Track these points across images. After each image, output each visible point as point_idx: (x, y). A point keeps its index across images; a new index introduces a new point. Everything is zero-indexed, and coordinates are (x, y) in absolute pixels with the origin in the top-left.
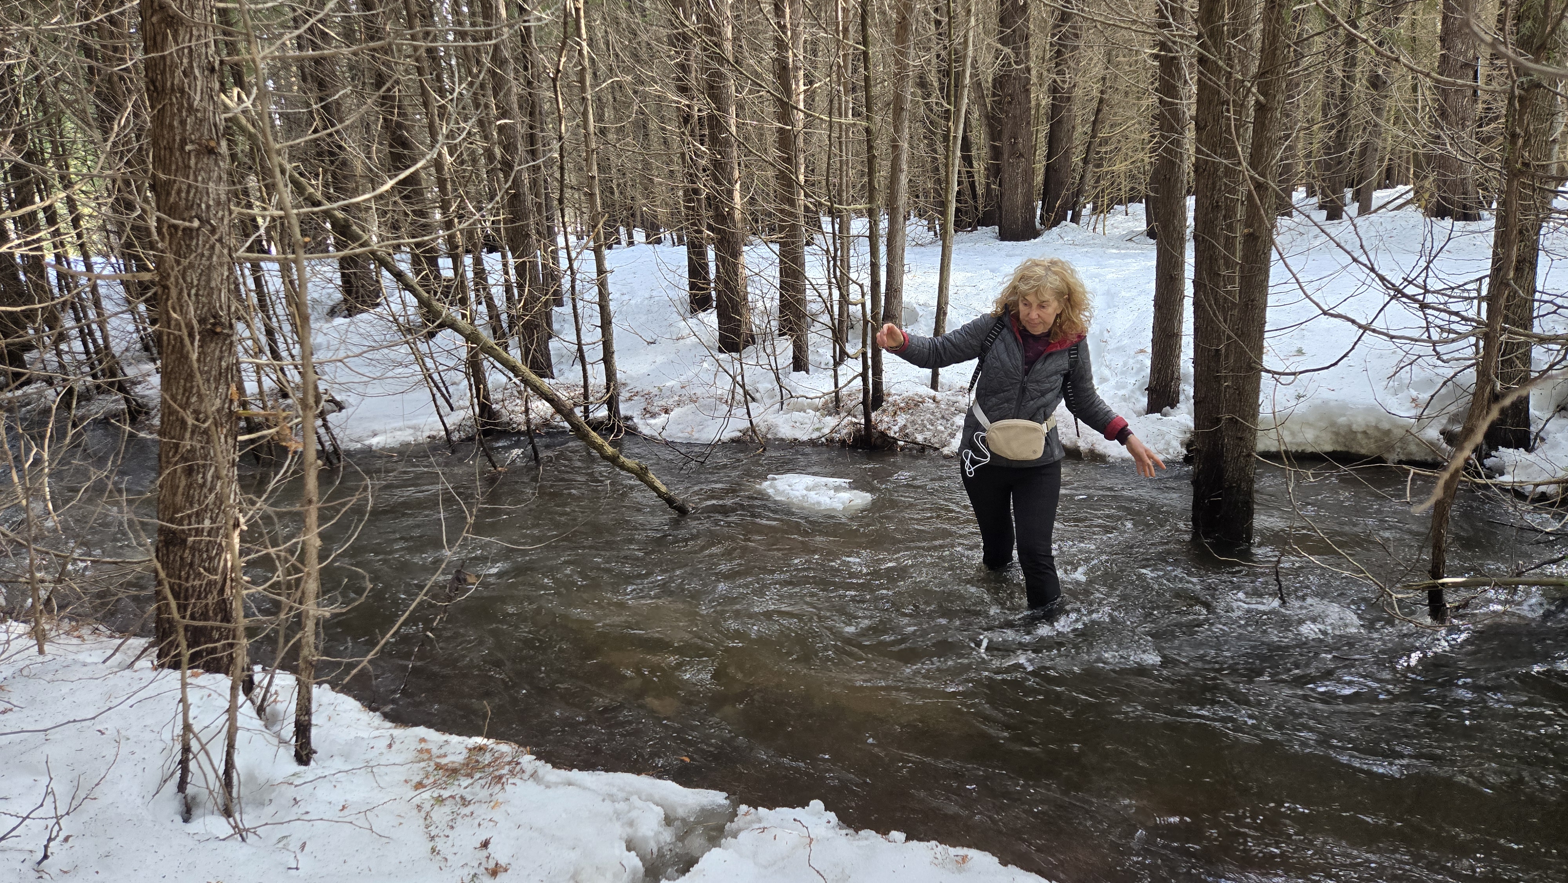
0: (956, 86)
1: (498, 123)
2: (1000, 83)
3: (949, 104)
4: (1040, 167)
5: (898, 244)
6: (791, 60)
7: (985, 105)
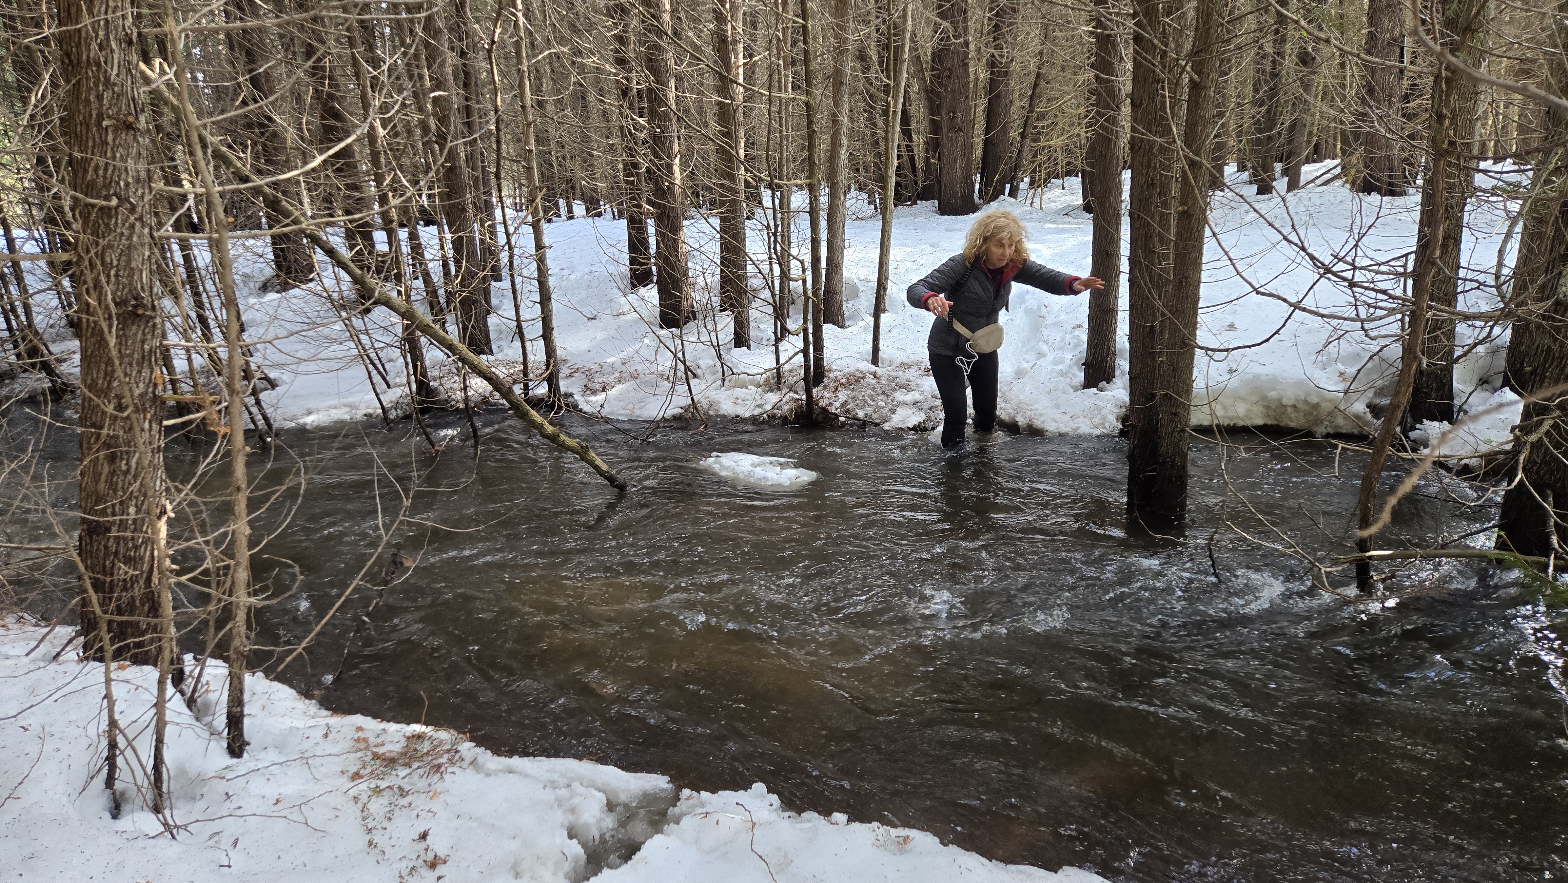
0: (895, 60)
1: (432, 95)
2: (939, 57)
3: (889, 78)
4: (978, 140)
5: (839, 219)
6: (730, 34)
7: (924, 79)
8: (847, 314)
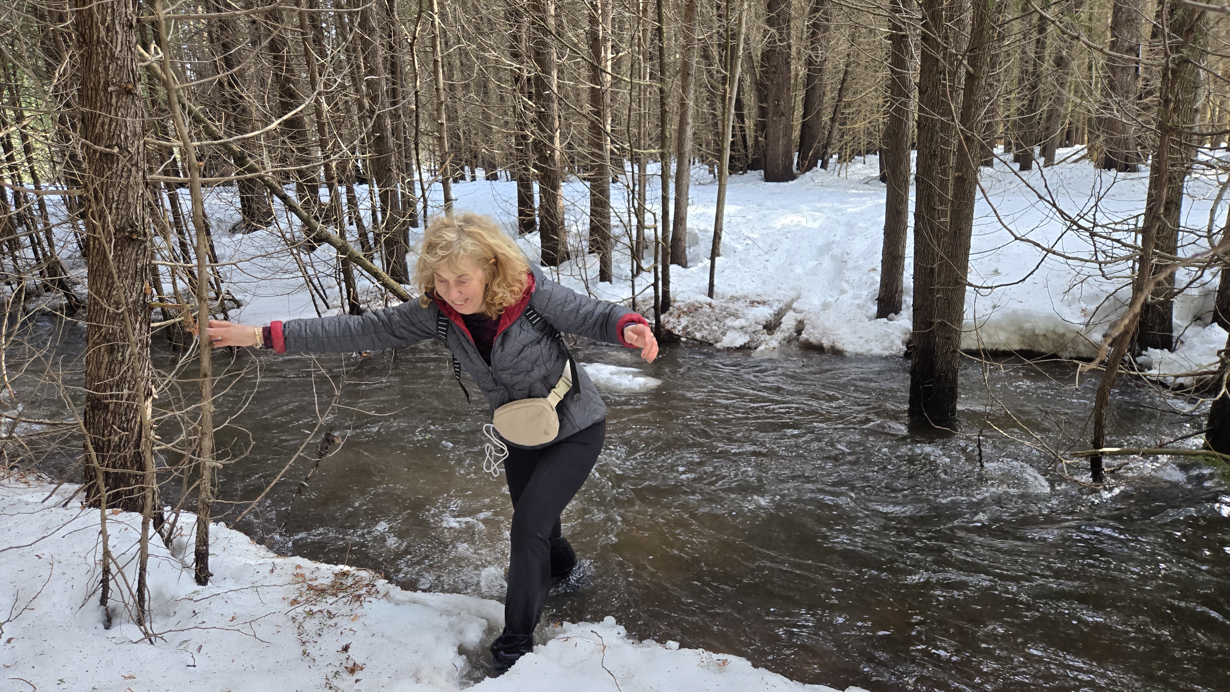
0: (732, 59)
1: (366, 78)
2: (767, 56)
3: (726, 71)
4: (797, 124)
5: (684, 182)
6: (601, 33)
7: (755, 74)
8: (689, 257)
